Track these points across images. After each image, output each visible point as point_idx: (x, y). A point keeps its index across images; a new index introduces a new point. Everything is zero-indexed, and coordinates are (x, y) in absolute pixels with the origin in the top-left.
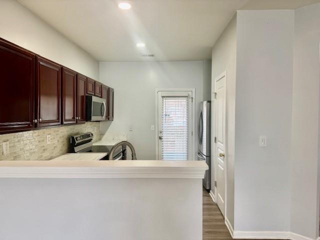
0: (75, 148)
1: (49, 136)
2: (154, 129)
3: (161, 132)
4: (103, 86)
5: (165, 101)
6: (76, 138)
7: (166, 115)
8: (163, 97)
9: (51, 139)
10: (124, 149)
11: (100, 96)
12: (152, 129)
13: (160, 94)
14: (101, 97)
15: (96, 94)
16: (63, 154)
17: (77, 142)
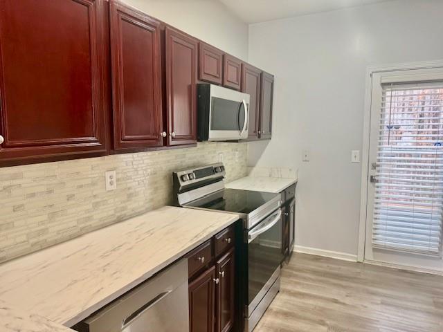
0: (180, 196)
1: (114, 173)
2: (357, 160)
3: (374, 166)
4: (245, 66)
5: (388, 94)
6: (182, 177)
7: (390, 127)
8: (383, 85)
9: (118, 180)
10: (288, 197)
11: (239, 87)
12: (353, 160)
13: (377, 79)
14: (241, 91)
15: (226, 83)
16: (155, 208)
17: (183, 184)
